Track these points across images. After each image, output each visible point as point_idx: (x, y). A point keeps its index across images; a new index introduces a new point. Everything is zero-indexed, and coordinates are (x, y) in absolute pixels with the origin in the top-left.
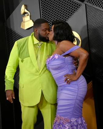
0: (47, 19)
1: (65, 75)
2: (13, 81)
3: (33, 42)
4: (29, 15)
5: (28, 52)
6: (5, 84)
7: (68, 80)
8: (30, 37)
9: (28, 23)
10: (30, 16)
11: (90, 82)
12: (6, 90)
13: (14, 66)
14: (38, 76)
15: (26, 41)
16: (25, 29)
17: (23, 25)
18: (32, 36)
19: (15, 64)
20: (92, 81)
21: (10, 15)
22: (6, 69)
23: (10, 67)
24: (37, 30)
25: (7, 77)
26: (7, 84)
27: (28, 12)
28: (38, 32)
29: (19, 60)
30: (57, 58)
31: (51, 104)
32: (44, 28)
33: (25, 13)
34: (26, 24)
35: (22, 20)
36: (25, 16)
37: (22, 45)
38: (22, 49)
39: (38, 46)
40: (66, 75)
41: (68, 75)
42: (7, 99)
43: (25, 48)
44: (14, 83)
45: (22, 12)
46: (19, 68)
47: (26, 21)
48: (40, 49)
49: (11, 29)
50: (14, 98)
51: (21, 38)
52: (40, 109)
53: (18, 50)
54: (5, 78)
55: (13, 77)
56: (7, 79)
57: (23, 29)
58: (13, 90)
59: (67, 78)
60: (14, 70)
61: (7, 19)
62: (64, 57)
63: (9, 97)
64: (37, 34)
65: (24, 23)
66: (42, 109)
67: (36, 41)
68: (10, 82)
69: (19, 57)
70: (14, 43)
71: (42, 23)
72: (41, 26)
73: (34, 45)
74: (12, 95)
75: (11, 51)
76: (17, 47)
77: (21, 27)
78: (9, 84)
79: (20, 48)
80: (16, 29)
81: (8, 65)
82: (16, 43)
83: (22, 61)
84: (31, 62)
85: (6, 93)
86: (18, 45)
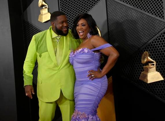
0: (64, 11)
1: (89, 71)
2: (32, 76)
3: (51, 36)
4: (47, 7)
5: (46, 46)
6: (24, 79)
7: (93, 76)
8: (48, 30)
9: (45, 16)
10: (48, 9)
11: (110, 77)
12: (24, 86)
13: (32, 61)
14: (57, 71)
15: (44, 35)
16: (43, 22)
17: (41, 18)
18: (50, 29)
19: (33, 59)
20: (111, 76)
21: (27, 7)
22: (24, 64)
23: (27, 62)
24: (53, 24)
25: (25, 72)
26: (26, 79)
27: (46, 5)
28: (55, 26)
29: (37, 55)
30: (86, 52)
31: (70, 100)
32: (60, 21)
33: (43, 6)
34: (44, 16)
35: (40, 13)
36: (43, 8)
37: (40, 39)
38: (40, 43)
39: (57, 40)
40: (91, 71)
41: (93, 71)
42: (27, 94)
43: (43, 42)
44: (32, 78)
45: (40, 4)
46: (37, 63)
47: (43, 14)
48: (59, 43)
49: (28, 21)
50: (34, 93)
51: (40, 32)
52: (58, 104)
53: (36, 44)
54: (23, 74)
55: (32, 72)
56: (25, 74)
57: (40, 22)
58: (32, 85)
59: (92, 74)
60: (32, 65)
61: (24, 12)
62: (94, 52)
63: (28, 92)
64: (54, 27)
65: (41, 16)
66: (60, 105)
67: (55, 35)
68: (29, 77)
69: (37, 51)
70: (32, 37)
71: (58, 16)
72: (57, 19)
73: (53, 39)
74: (31, 90)
75: (28, 45)
76: (35, 41)
77: (39, 20)
78: (28, 80)
79: (38, 43)
80: (33, 22)
81: (26, 60)
82: (34, 37)
83: (40, 56)
84: (49, 57)
85: (24, 89)
86: (35, 40)
